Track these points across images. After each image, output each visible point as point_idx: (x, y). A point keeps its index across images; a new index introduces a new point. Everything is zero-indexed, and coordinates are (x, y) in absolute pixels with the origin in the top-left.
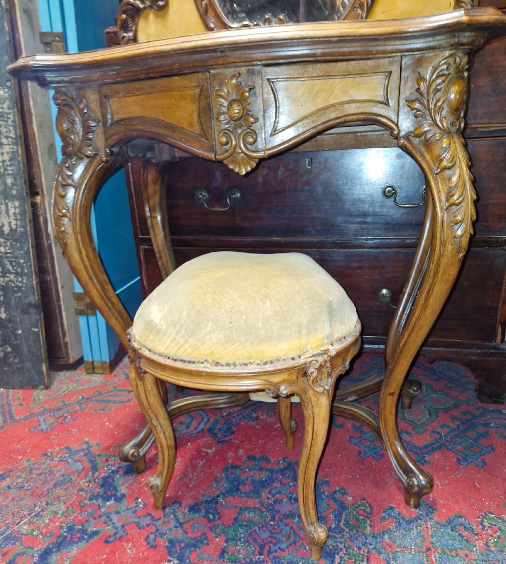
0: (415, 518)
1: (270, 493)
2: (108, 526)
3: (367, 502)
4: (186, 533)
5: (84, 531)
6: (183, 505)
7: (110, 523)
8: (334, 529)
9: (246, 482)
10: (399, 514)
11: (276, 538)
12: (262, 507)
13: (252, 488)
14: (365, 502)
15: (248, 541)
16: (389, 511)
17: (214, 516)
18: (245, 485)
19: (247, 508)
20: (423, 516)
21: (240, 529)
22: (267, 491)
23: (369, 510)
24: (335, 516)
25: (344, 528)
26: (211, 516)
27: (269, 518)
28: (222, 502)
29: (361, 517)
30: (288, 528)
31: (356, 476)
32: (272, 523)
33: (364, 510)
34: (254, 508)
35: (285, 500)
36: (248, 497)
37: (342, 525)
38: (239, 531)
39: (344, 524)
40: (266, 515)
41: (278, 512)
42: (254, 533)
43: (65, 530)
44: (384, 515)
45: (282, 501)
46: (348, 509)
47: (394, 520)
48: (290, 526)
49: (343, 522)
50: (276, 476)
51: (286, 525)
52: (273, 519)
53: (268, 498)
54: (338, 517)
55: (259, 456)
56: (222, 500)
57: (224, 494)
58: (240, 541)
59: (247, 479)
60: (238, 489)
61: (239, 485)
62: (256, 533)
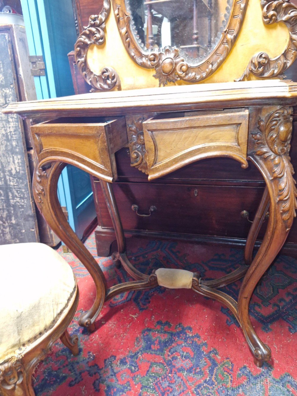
0: (259, 375)
1: (170, 351)
2: (72, 373)
3: (230, 361)
4: (118, 381)
5: (57, 376)
6: (117, 358)
7: (73, 371)
8: (208, 381)
9: (155, 342)
10: (250, 372)
11: (172, 387)
12: (164, 362)
13: (159, 348)
14: (229, 360)
15: (155, 389)
16: (243, 369)
17: (135, 368)
18: (155, 344)
19: (156, 363)
20: (265, 373)
21: (150, 379)
22: (168, 350)
23: (230, 367)
24: (210, 371)
25: (214, 381)
26: (133, 368)
27: (169, 371)
28: (140, 357)
29: (226, 373)
30: (179, 380)
31: (224, 339)
32: (170, 375)
33: (228, 367)
34: (160, 363)
35: (179, 357)
36: (155, 354)
37: (213, 379)
38: (149, 380)
39: (215, 378)
40: (166, 368)
41: (174, 366)
42: (159, 383)
43: (46, 374)
44: (240, 372)
45: (177, 358)
46: (218, 366)
47: (246, 377)
48: (181, 378)
49: (214, 376)
50: (174, 338)
51: (178, 377)
52: (171, 372)
53: (169, 355)
54: (211, 371)
55: (164, 322)
56: (140, 356)
57: (141, 351)
58: (150, 388)
59: (156, 340)
60: (150, 348)
61: (151, 345)
62: (160, 383)
